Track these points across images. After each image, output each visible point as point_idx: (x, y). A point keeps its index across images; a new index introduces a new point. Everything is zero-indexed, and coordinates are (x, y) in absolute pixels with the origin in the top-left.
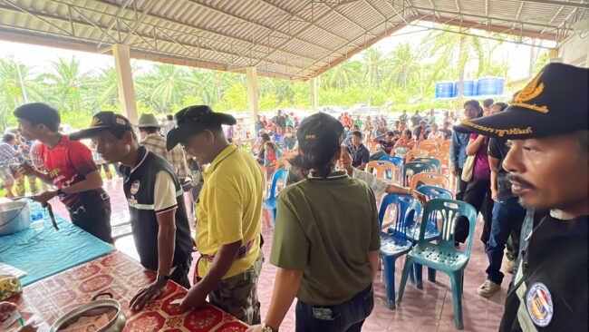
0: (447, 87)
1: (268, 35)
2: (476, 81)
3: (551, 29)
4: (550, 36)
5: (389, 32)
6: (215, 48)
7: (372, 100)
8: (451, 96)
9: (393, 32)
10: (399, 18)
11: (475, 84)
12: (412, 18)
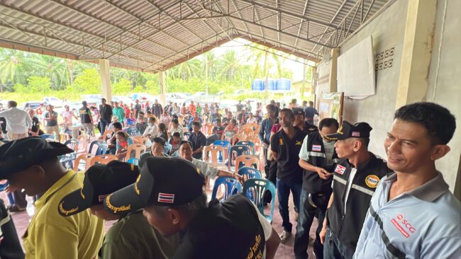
0: (259, 83)
1: (121, 34)
2: (275, 81)
3: (313, 55)
4: (312, 59)
5: (219, 43)
6: (64, 39)
7: (209, 89)
8: (261, 89)
9: (221, 44)
10: (225, 34)
11: (275, 83)
12: (234, 36)
